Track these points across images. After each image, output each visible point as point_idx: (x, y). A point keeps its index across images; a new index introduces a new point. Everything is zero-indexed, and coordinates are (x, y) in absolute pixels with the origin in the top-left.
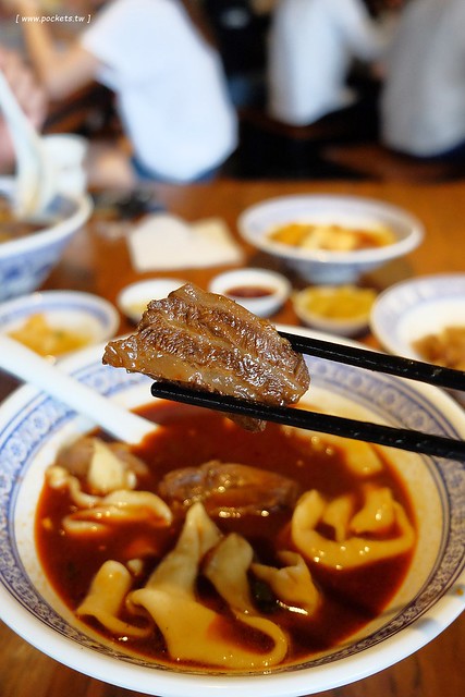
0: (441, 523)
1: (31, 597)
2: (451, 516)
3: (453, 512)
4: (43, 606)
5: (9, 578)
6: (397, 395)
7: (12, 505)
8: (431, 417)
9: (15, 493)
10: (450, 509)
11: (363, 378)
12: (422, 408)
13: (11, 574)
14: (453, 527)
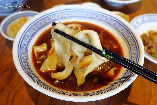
0: (129, 54)
1: (31, 73)
2: (131, 53)
3: (132, 52)
4: (34, 75)
5: (26, 69)
6: (117, 23)
7: (27, 50)
8: (125, 29)
9: (28, 47)
10: (131, 51)
11: (108, 19)
12: (123, 26)
13: (26, 68)
14: (132, 56)
